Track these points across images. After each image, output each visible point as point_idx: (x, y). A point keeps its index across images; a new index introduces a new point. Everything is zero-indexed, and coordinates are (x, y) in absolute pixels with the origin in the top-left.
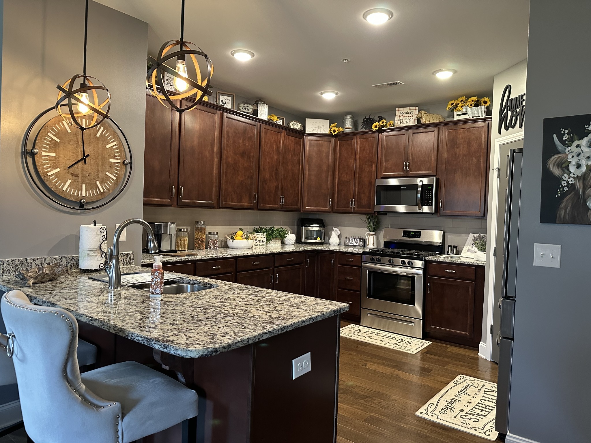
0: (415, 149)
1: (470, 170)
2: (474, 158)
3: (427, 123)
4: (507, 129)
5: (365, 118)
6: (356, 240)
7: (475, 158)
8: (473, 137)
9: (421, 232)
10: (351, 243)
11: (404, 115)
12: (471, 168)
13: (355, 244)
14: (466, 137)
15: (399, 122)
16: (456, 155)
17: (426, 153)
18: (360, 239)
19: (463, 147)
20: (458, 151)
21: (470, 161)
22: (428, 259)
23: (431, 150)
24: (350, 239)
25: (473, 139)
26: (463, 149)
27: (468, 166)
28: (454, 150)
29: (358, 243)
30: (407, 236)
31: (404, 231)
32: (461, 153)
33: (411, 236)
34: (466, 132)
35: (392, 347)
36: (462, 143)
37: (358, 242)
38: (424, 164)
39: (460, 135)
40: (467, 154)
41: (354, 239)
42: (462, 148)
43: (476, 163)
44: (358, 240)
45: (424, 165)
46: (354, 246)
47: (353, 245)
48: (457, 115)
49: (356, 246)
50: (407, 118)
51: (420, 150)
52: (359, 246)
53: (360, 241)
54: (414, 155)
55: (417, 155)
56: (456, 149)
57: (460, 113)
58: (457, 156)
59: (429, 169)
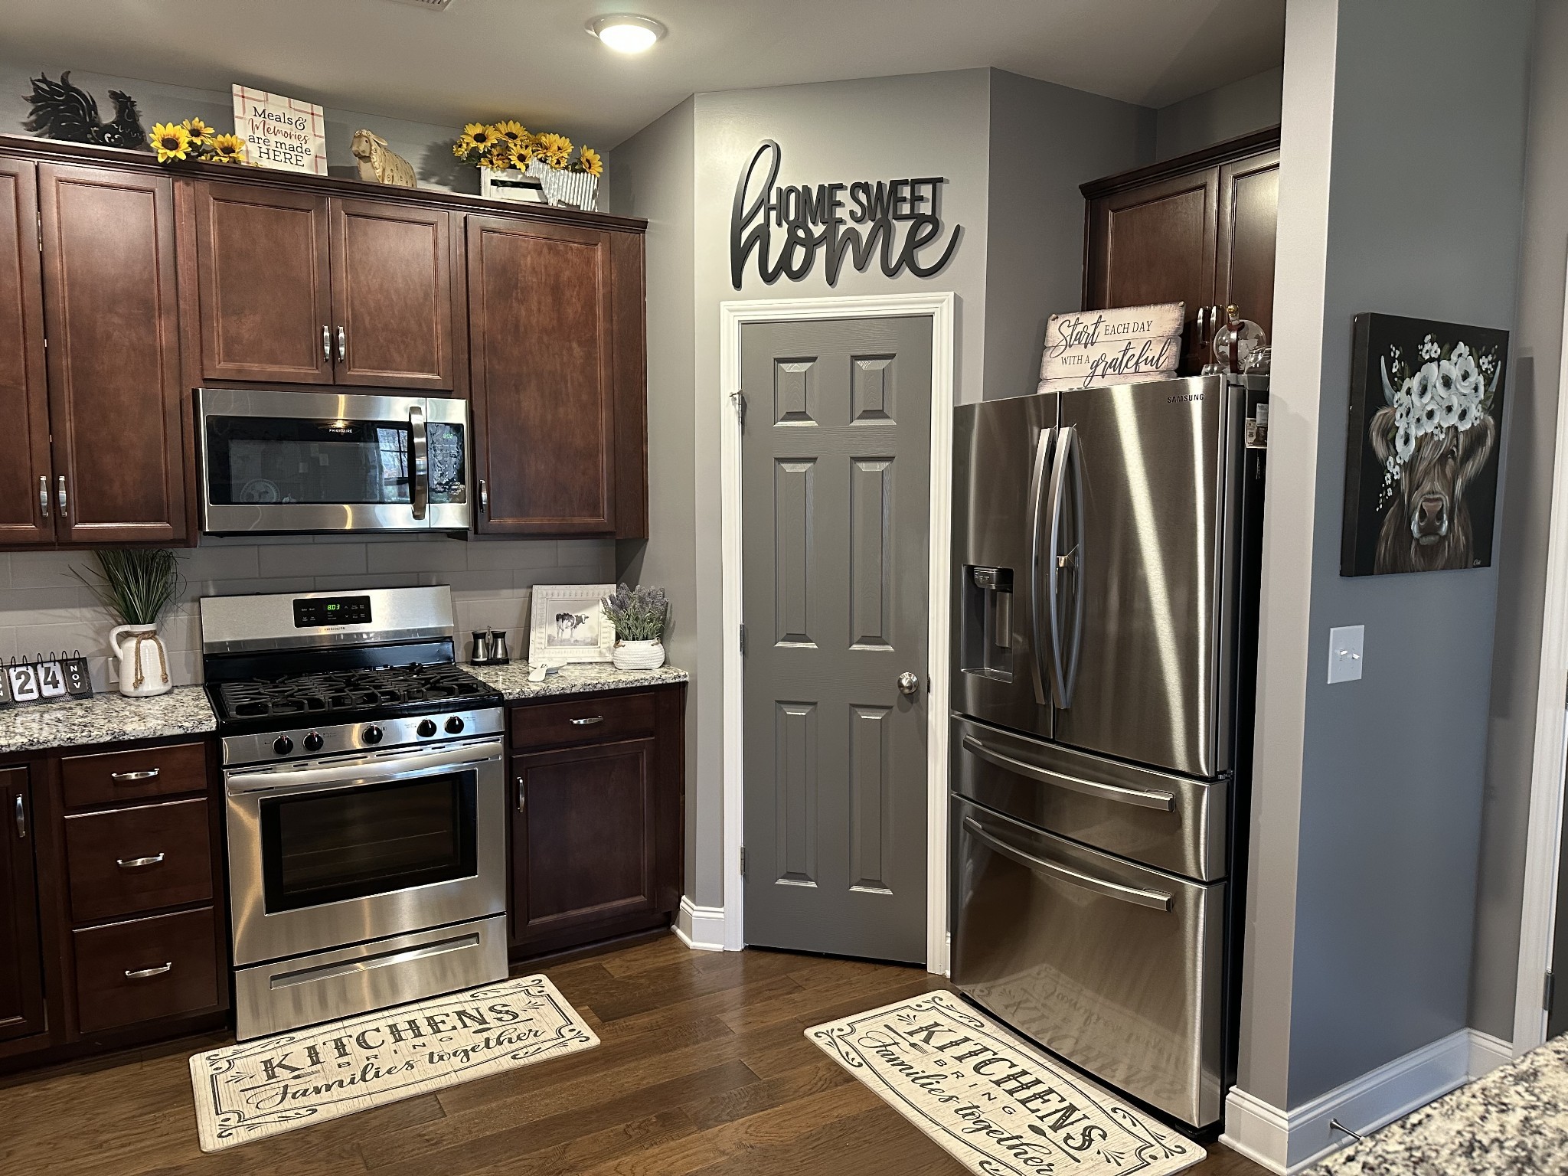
0: (362, 278)
1: (566, 382)
2: (575, 345)
3: (386, 182)
4: (769, 278)
5: (44, 81)
6: (48, 670)
7: (580, 344)
8: (567, 273)
9: (368, 598)
10: (21, 691)
11: (271, 124)
12: (569, 377)
13: (48, 691)
14: (546, 267)
15: (253, 148)
16: (517, 327)
17: (409, 302)
18: (65, 663)
19: (539, 303)
20: (523, 313)
21: (564, 352)
22: (511, 697)
23: (426, 295)
24: (13, 673)
25: (569, 278)
26: (539, 310)
27: (559, 368)
28: (511, 307)
29: (61, 685)
30: (313, 619)
31: (298, 604)
32: (534, 321)
33: (330, 617)
34: (545, 250)
35: (507, 1064)
36: (535, 286)
37: (59, 677)
38: (403, 342)
39: (525, 256)
40: (553, 328)
41: (34, 666)
42: (536, 304)
43: (582, 361)
44: (57, 669)
45: (402, 347)
46: (43, 700)
47: (35, 695)
48: (494, 183)
49: (50, 700)
50: (288, 141)
51: (381, 285)
52: (69, 698)
53: (67, 673)
54: (357, 303)
55: (372, 304)
56: (515, 304)
57: (503, 176)
58: (522, 329)
59: (425, 365)
